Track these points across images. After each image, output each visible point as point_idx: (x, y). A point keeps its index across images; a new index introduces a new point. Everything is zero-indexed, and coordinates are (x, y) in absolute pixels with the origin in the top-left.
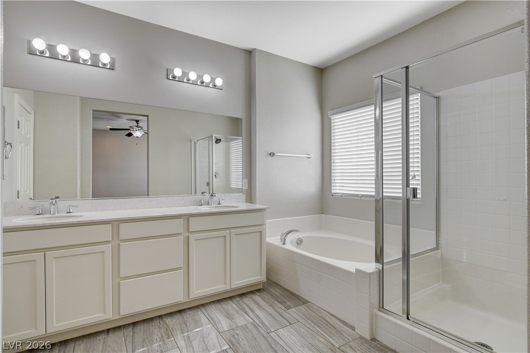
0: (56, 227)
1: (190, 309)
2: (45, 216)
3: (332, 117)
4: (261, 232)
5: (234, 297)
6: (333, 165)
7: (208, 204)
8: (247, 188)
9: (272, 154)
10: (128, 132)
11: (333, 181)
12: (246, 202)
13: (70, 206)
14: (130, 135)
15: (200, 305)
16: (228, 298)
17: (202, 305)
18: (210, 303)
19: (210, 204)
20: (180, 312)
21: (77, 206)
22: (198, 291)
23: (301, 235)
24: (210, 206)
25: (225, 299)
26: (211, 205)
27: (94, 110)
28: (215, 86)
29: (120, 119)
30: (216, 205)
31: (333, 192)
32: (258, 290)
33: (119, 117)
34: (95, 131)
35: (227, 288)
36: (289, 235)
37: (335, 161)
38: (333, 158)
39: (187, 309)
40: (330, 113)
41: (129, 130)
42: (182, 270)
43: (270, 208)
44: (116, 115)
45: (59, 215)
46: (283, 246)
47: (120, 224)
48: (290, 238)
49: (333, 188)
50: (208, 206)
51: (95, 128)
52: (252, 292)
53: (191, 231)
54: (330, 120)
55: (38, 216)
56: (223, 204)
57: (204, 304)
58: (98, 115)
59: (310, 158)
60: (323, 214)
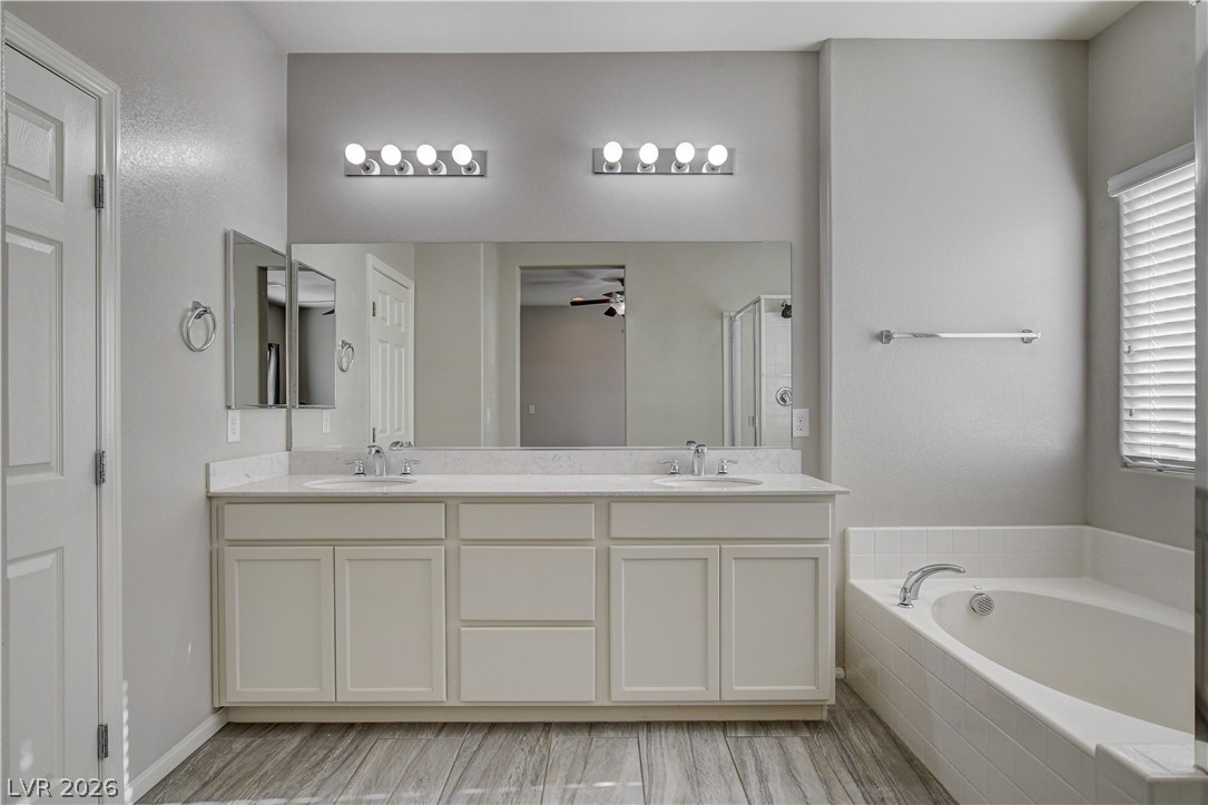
0: (371, 500)
1: (617, 726)
2: (368, 477)
3: (1125, 197)
4: (817, 559)
5: (735, 724)
6: (1126, 359)
7: (692, 472)
8: (805, 433)
9: (885, 337)
10: (606, 307)
11: (1126, 416)
12: (803, 472)
13: (407, 461)
14: (611, 312)
15: (642, 723)
16: (717, 724)
17: (649, 723)
18: (667, 725)
19: (696, 472)
20: (592, 726)
21: (416, 462)
22: (635, 688)
23: (988, 586)
24: (696, 478)
25: (710, 725)
26: (699, 474)
27: (522, 268)
28: (713, 169)
29: (591, 281)
30: (713, 476)
31: (1126, 452)
32: (812, 725)
33: (588, 277)
34: (526, 310)
35: (712, 696)
36: (928, 581)
37: (1134, 349)
38: (1126, 336)
39: (610, 723)
40: (1112, 183)
41: (607, 301)
42: (593, 628)
43: (848, 493)
44: (579, 272)
45: (390, 477)
46: (900, 612)
47: (461, 506)
48: (934, 587)
49: (1126, 439)
50: (691, 477)
51: (525, 304)
52: (792, 725)
53: (613, 535)
54: (1116, 204)
55: (357, 477)
56: (733, 472)
57: (655, 722)
58: (532, 277)
59: (1029, 341)
60: (1087, 524)
